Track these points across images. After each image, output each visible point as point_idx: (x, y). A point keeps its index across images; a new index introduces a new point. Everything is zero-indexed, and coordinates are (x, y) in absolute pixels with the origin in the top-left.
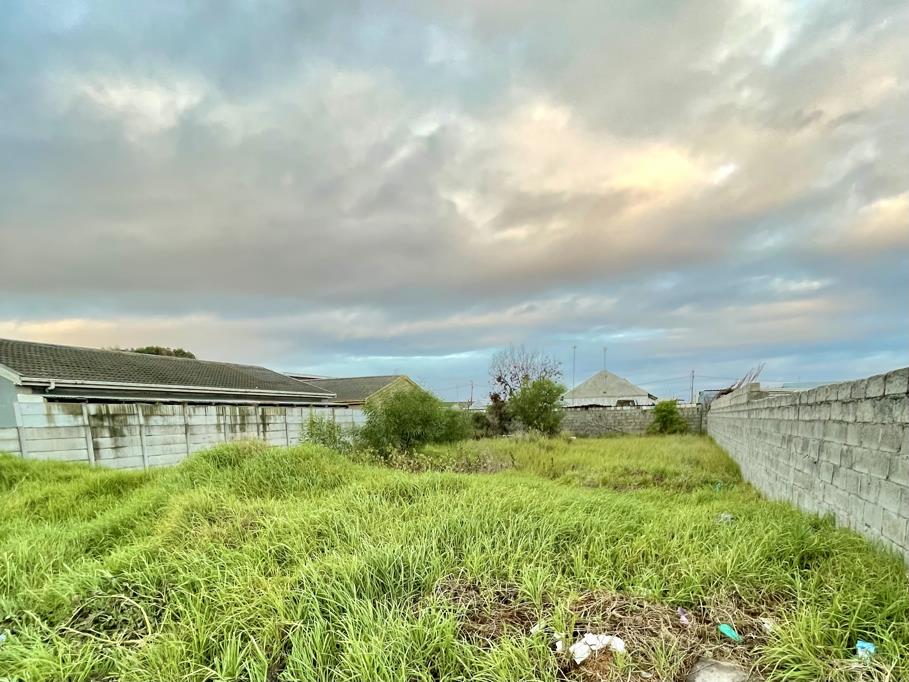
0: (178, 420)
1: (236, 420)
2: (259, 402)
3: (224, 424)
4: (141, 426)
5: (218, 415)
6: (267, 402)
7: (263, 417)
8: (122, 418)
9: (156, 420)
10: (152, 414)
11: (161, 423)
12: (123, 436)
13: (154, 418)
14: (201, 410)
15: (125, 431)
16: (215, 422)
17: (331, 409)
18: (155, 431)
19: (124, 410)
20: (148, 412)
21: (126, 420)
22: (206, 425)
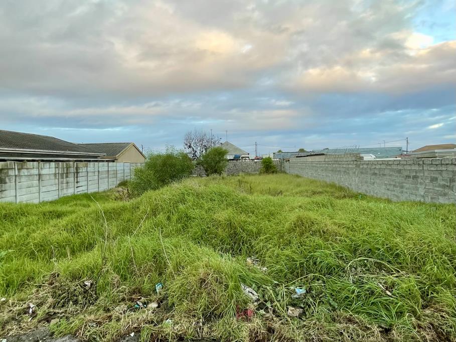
0: (35, 172)
1: (64, 171)
2: (75, 159)
3: (58, 173)
4: (16, 176)
5: (56, 168)
6: (79, 159)
7: (77, 168)
8: (5, 171)
9: (24, 172)
10: (22, 168)
11: (26, 174)
12: (6, 183)
13: (23, 170)
14: (47, 165)
15: (7, 180)
16: (54, 172)
17: (107, 163)
18: (23, 179)
19: (7, 166)
20: (20, 167)
21: (8, 173)
22: (49, 174)
